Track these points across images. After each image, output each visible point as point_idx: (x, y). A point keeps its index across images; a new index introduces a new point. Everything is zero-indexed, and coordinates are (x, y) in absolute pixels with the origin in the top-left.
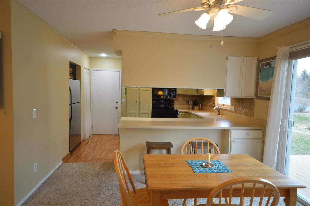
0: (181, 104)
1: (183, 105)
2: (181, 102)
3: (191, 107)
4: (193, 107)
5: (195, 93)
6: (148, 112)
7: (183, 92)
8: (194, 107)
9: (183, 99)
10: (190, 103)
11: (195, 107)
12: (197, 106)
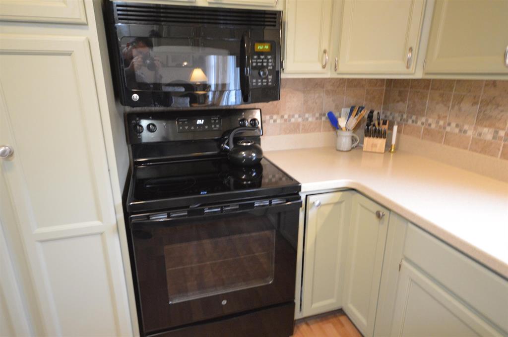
0: (295, 129)
1: (306, 131)
2: (297, 119)
3: (345, 140)
4: (353, 140)
5: (405, 70)
6: (97, 223)
7: (318, 67)
8: (362, 142)
9: (306, 102)
10: (342, 122)
11: (366, 139)
12: (378, 134)
